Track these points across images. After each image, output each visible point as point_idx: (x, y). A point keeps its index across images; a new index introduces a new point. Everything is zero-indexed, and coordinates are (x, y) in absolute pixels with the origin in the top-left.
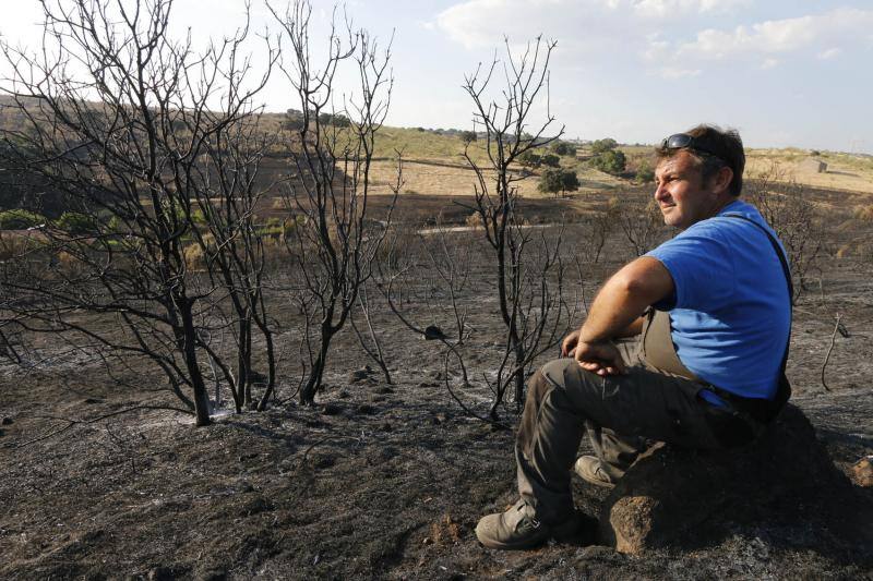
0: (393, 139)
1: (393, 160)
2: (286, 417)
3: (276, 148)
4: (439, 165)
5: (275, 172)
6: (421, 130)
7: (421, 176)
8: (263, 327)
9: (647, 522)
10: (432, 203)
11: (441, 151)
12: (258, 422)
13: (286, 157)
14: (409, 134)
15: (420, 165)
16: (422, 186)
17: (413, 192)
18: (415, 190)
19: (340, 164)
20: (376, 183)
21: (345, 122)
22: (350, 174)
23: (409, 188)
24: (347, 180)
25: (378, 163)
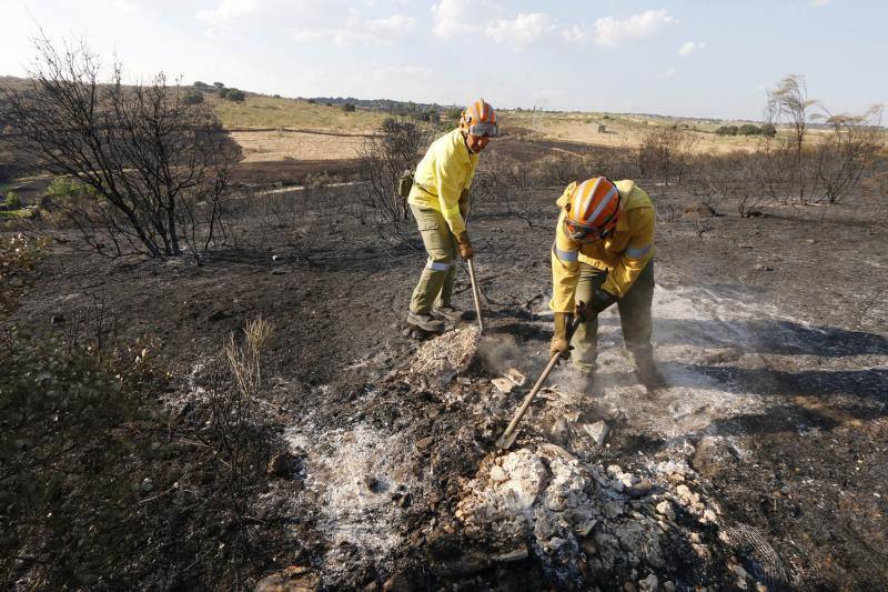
1: (279, 130)
4: (319, 133)
7: (302, 144)
11: (322, 121)
13: (184, 130)
16: (300, 152)
18: (293, 156)
19: (233, 135)
20: (262, 151)
21: (238, 96)
22: (241, 143)
23: (290, 154)
24: (238, 149)
25: (267, 133)
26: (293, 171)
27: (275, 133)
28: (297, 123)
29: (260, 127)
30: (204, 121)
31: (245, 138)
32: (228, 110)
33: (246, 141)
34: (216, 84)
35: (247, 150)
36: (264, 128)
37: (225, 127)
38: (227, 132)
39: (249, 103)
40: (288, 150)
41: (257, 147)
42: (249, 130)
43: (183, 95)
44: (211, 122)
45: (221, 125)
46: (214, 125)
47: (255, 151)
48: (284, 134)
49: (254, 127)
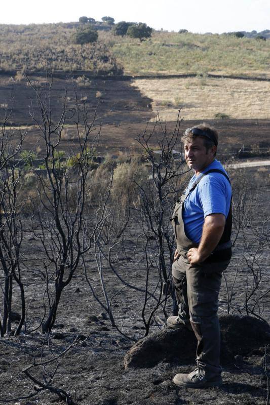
0: (204, 49)
1: (201, 75)
2: (29, 338)
3: (66, 67)
4: (260, 80)
5: (63, 95)
6: (240, 35)
7: (236, 95)
8: (19, 281)
9: (131, 359)
10: (247, 130)
11: (263, 62)
12: (12, 340)
13: (76, 77)
14: (224, 42)
15: (236, 81)
16: (236, 108)
17: (224, 116)
18: (227, 113)
19: (139, 84)
20: (180, 106)
21: (143, 32)
22: (150, 95)
23: (221, 110)
24: (146, 103)
25: (184, 81)
26: (242, 135)
27: (195, 80)
28: (226, 65)
29: (174, 72)
30: (101, 65)
31: (155, 88)
32: (129, 49)
33: (157, 91)
34: (104, 19)
35: (158, 104)
36: (181, 72)
37: (127, 71)
38: (129, 78)
39: (156, 41)
40: (218, 105)
41: (173, 100)
42: (160, 77)
43: (71, 33)
44: (108, 66)
45: (121, 71)
46: (114, 70)
47: (169, 105)
48: (208, 80)
49: (166, 72)
